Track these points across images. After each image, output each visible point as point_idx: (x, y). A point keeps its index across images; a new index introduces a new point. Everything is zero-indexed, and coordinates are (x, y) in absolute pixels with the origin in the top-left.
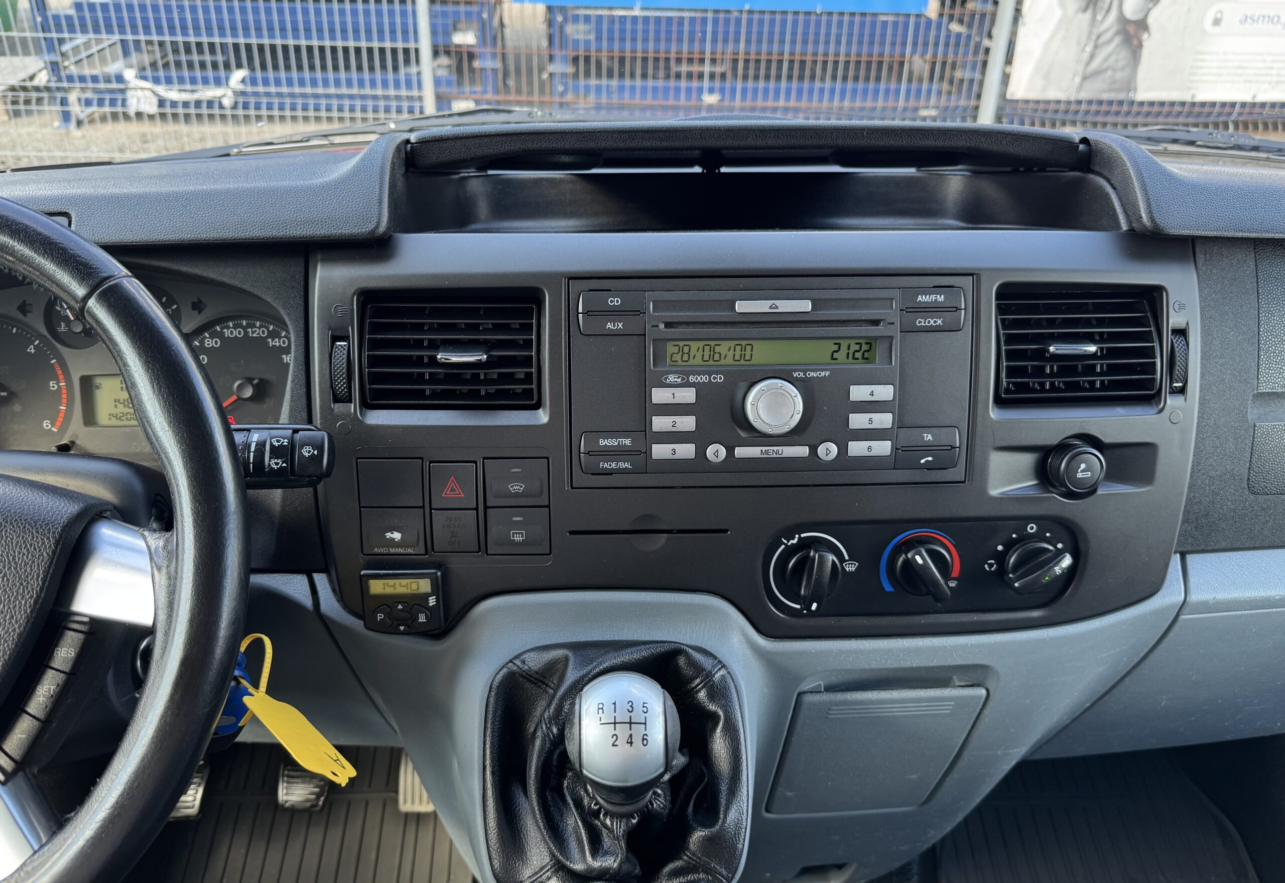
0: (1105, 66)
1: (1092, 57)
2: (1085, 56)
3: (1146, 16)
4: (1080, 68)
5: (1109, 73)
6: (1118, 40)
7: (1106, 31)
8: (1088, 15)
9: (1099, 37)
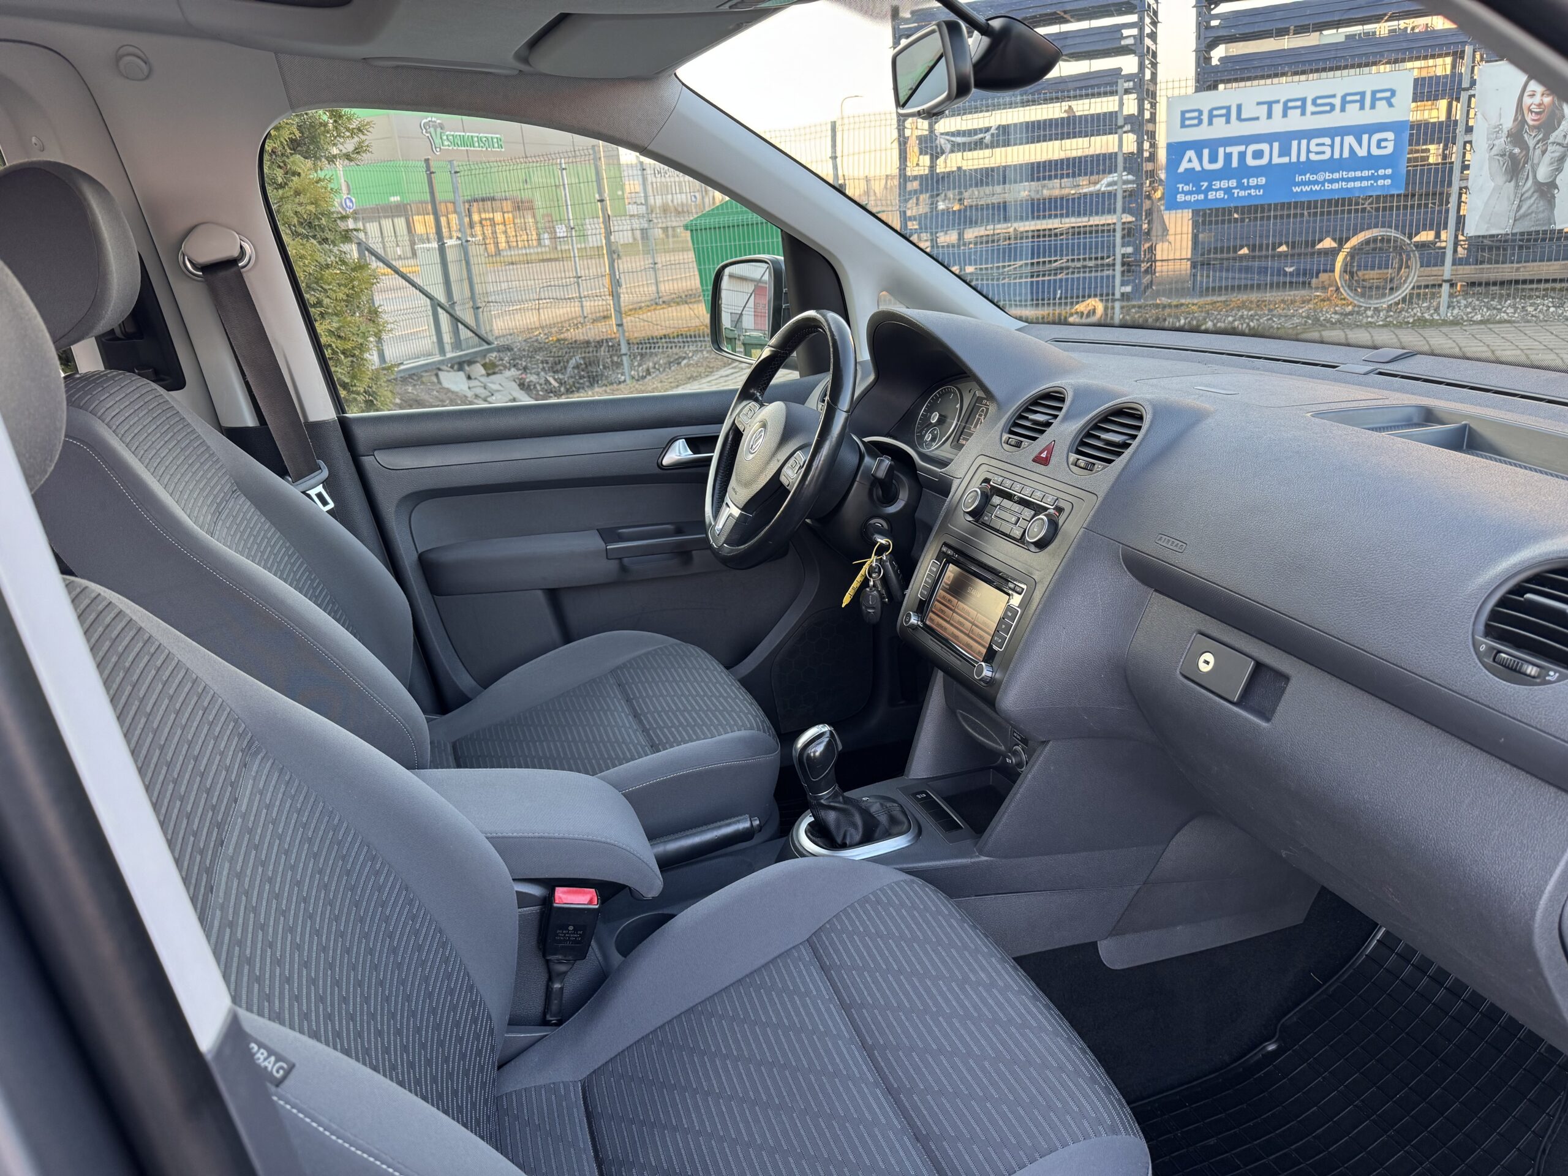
0: (1530, 211)
1: (1519, 207)
2: (1515, 207)
3: (1555, 179)
4: (1512, 215)
5: (1534, 215)
6: (1536, 195)
7: (1527, 191)
8: (1513, 183)
9: (1522, 195)
